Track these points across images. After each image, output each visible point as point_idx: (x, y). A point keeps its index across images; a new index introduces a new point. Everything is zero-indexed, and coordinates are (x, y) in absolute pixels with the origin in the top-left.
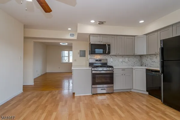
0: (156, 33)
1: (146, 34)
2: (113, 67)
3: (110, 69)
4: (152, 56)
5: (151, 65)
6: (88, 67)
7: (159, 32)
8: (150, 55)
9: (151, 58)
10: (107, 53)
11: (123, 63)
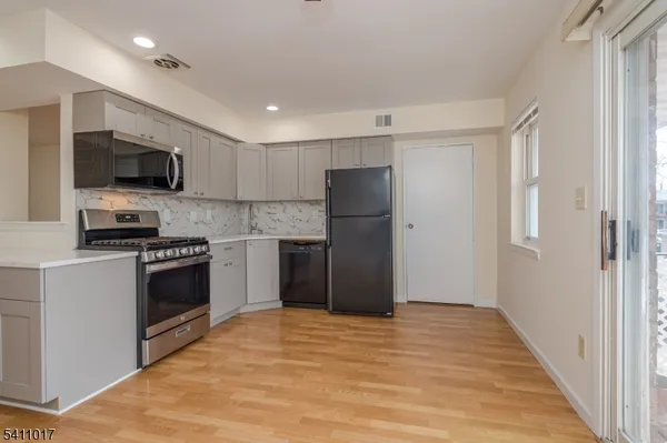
0: (295, 148)
1: (266, 145)
2: (207, 243)
3: (197, 249)
4: (272, 205)
5: (270, 231)
6: (75, 253)
7: (301, 148)
8: (281, 202)
9: (269, 210)
10: (173, 186)
11: (200, 225)
